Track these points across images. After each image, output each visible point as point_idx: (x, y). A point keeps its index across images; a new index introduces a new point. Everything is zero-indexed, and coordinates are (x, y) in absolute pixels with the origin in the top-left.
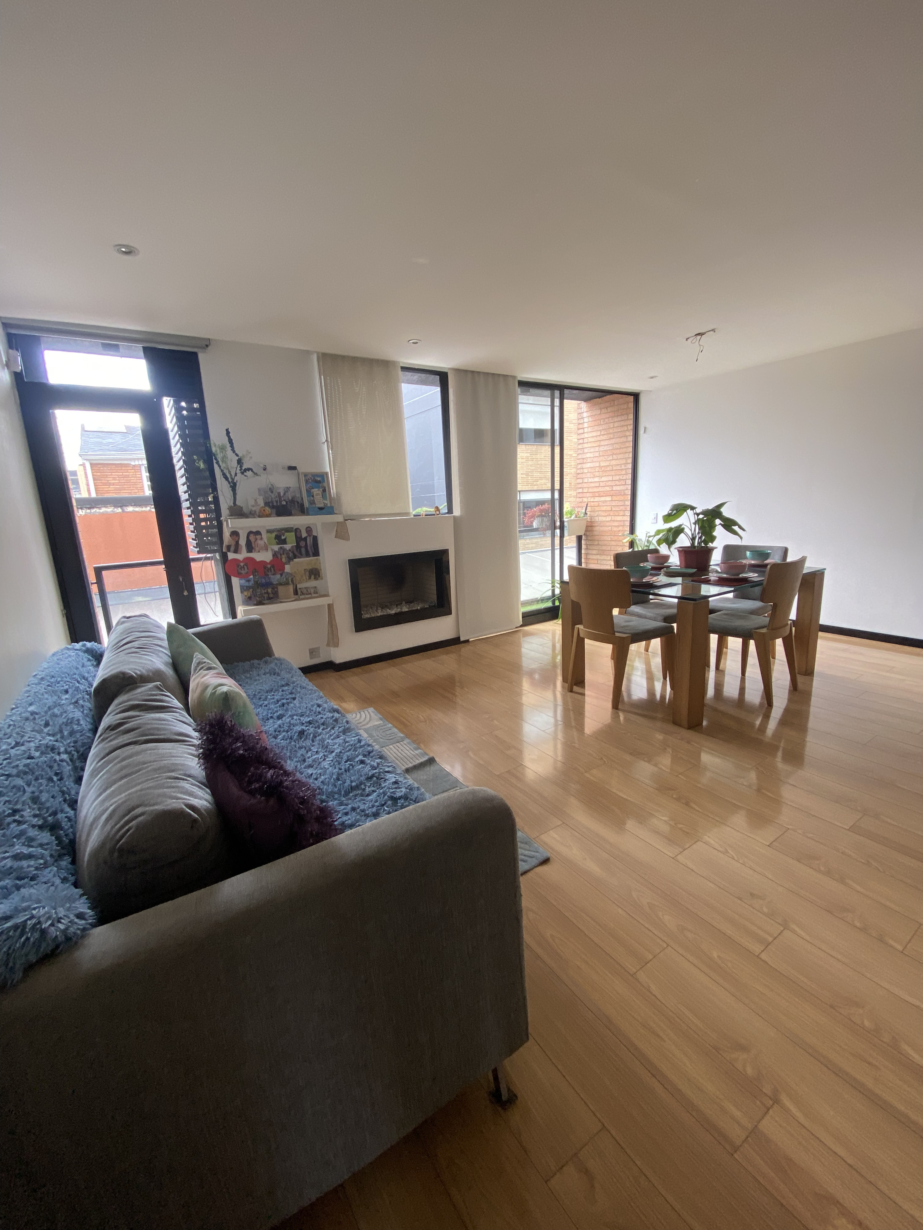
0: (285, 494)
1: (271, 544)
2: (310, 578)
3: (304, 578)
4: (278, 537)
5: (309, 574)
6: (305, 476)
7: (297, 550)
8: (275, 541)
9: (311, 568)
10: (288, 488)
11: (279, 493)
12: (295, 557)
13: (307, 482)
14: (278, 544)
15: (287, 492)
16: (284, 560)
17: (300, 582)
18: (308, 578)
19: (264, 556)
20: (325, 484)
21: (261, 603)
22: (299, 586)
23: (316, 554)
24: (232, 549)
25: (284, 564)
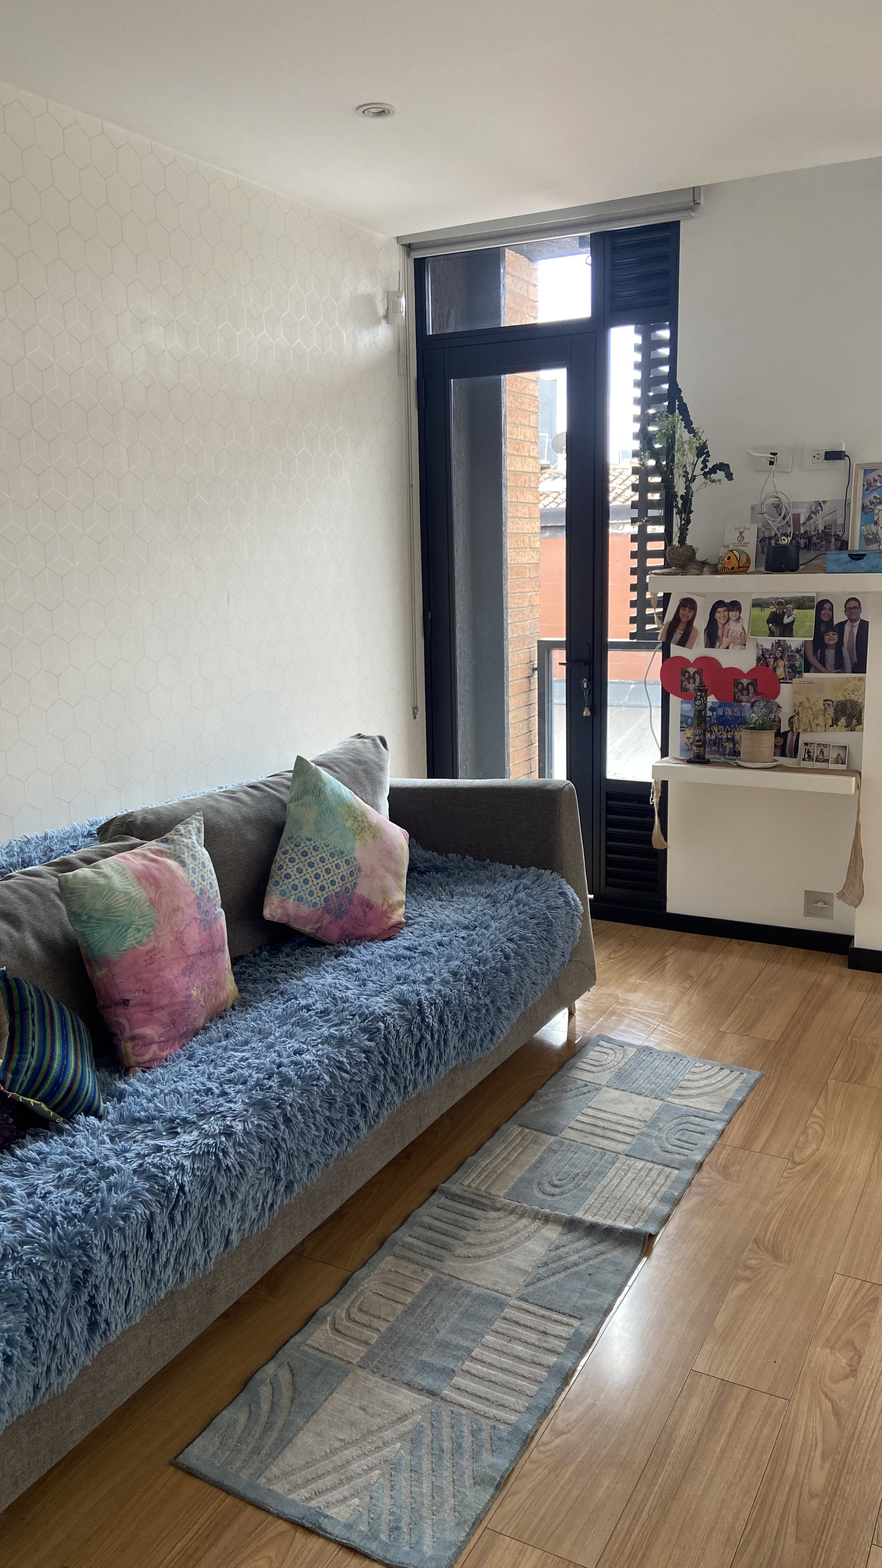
0: (810, 518)
1: (757, 633)
2: (835, 722)
3: (821, 720)
4: (775, 619)
5: (835, 713)
6: (866, 472)
7: (815, 653)
8: (765, 627)
9: (842, 698)
10: (820, 504)
11: (796, 517)
13: (868, 487)
14: (772, 634)
15: (815, 513)
16: (780, 672)
17: (810, 729)
18: (830, 723)
19: (738, 658)
21: (699, 760)
22: (803, 738)
23: (860, 666)
24: (677, 636)
25: (780, 681)
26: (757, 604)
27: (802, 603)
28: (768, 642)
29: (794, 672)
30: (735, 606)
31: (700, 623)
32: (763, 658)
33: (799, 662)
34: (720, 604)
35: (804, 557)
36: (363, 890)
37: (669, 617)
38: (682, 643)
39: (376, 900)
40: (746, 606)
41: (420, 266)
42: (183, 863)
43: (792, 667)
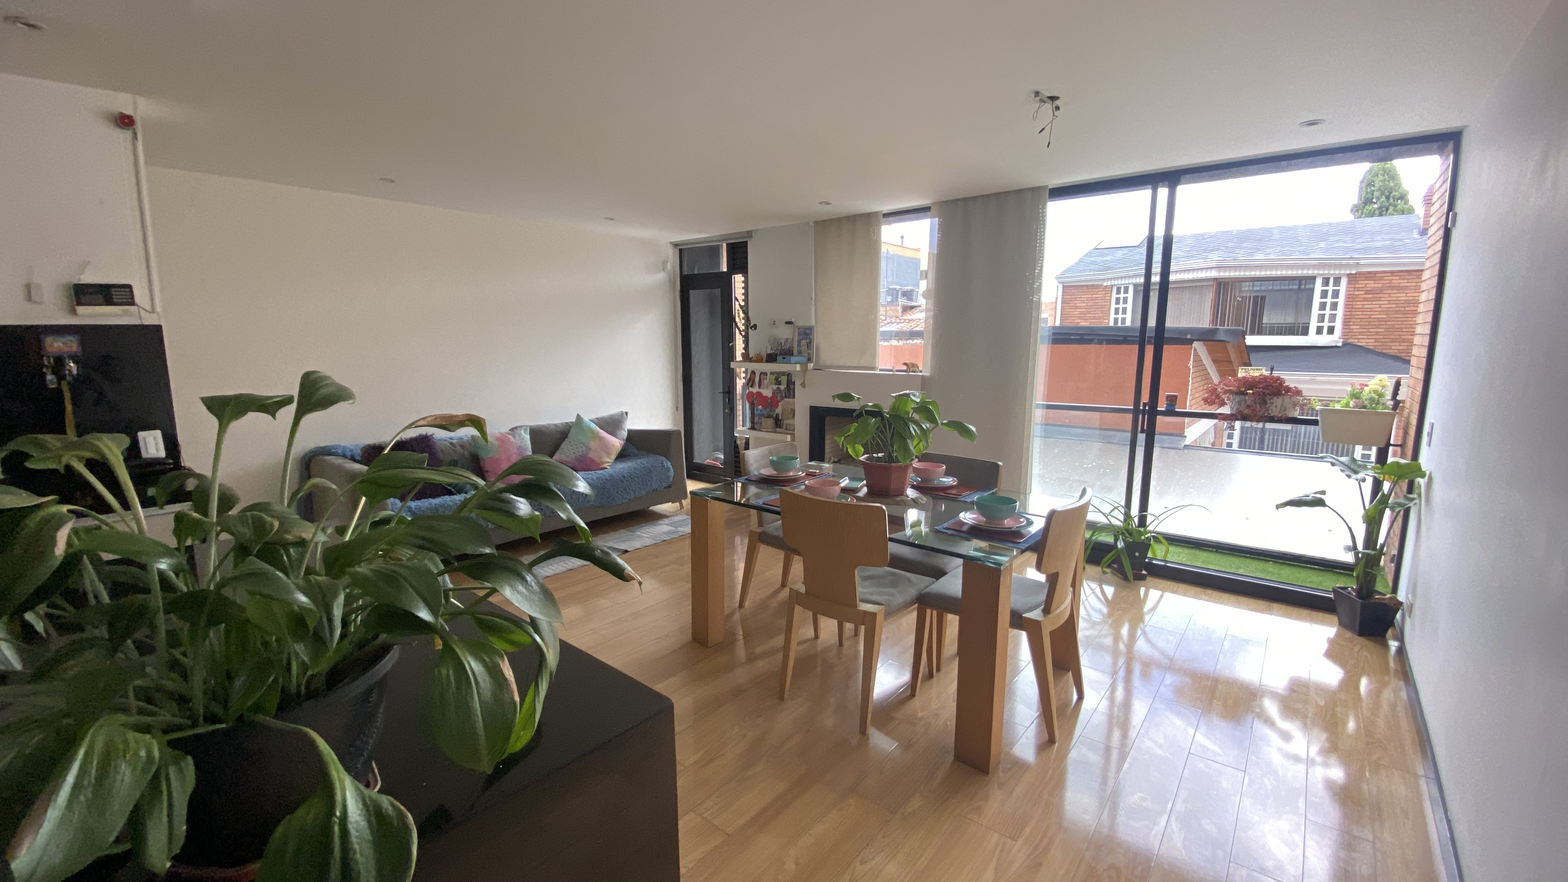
0: (783, 344)
1: (771, 384)
4: (777, 379)
5: (789, 414)
6: (799, 329)
7: (785, 391)
8: (774, 381)
10: (787, 339)
11: (781, 343)
12: (786, 397)
13: (799, 334)
14: (776, 384)
15: (785, 342)
16: (779, 398)
17: (788, 418)
19: (767, 393)
20: (812, 337)
21: (753, 428)
22: (786, 422)
23: (794, 397)
24: (750, 384)
25: (778, 402)
26: (772, 373)
27: (783, 374)
28: (775, 387)
29: (782, 398)
30: (766, 374)
31: (757, 380)
32: (773, 393)
33: (784, 395)
34: (761, 373)
35: (779, 358)
36: (590, 455)
37: (748, 377)
38: (752, 386)
39: (596, 459)
40: (769, 374)
41: (681, 250)
42: (514, 437)
43: (782, 396)
